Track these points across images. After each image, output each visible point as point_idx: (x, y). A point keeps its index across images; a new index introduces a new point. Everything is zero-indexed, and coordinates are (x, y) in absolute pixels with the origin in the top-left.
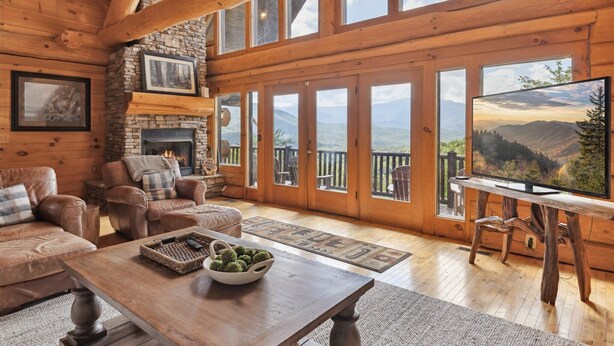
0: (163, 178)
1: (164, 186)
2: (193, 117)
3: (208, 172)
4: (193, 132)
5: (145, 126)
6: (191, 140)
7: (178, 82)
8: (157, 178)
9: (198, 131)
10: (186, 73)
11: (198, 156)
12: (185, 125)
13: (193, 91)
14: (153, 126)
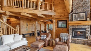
0: (65, 38)
1: (65, 39)
2: (85, 25)
3: (89, 39)
4: (86, 29)
5: (73, 28)
6: (85, 31)
7: (81, 18)
8: (64, 38)
9: (87, 29)
10: (83, 16)
11: (87, 34)
12: (83, 27)
13: (85, 19)
14: (75, 28)
